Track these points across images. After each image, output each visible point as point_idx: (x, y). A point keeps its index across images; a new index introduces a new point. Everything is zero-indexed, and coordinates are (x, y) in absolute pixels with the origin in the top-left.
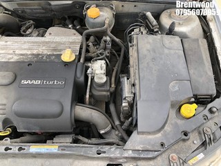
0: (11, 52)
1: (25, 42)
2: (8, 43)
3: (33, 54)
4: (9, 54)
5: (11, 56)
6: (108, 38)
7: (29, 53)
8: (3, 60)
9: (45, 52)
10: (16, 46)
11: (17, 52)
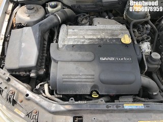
0: (82, 37)
1: (87, 30)
2: (75, 30)
3: (98, 39)
4: (81, 39)
5: (83, 40)
6: (149, 26)
7: (95, 37)
8: (79, 43)
9: (107, 37)
10: (82, 32)
11: (86, 37)
